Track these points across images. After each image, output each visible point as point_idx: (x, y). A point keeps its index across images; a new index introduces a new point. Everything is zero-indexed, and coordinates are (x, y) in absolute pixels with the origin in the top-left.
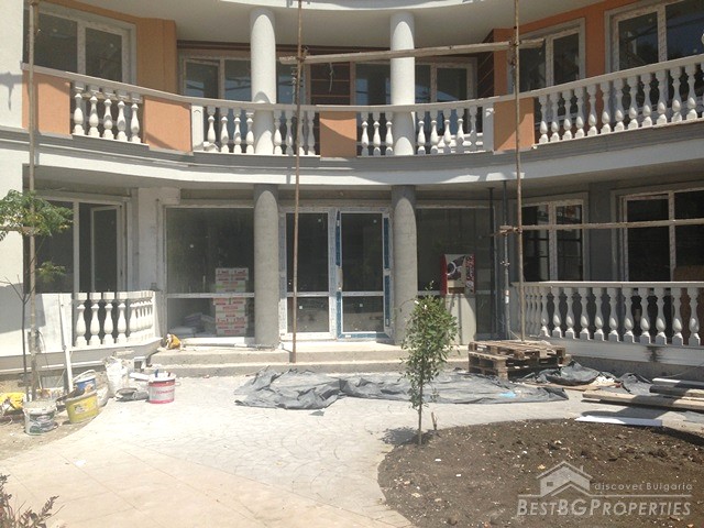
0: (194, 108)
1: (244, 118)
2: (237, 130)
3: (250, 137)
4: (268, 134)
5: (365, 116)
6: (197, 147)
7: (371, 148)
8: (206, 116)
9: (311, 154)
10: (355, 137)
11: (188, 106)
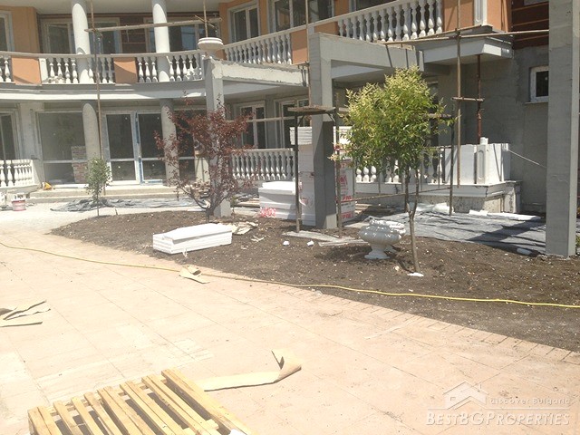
0: (40, 60)
1: (70, 63)
2: (67, 70)
3: (75, 74)
4: (85, 72)
5: (140, 60)
6: (44, 81)
7: (145, 77)
8: (48, 63)
9: (111, 82)
10: (135, 71)
11: (37, 59)
